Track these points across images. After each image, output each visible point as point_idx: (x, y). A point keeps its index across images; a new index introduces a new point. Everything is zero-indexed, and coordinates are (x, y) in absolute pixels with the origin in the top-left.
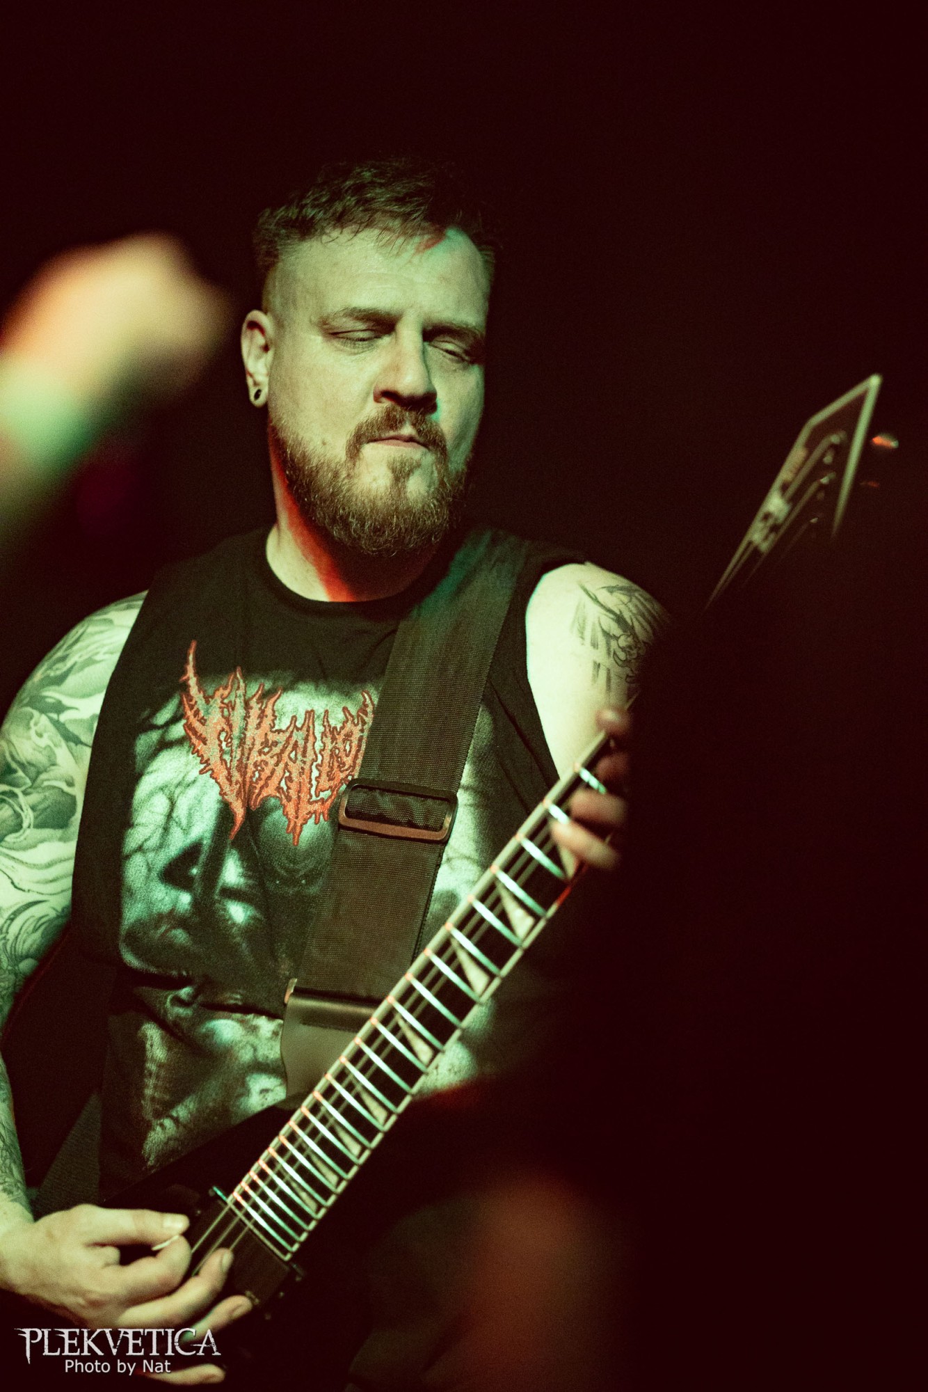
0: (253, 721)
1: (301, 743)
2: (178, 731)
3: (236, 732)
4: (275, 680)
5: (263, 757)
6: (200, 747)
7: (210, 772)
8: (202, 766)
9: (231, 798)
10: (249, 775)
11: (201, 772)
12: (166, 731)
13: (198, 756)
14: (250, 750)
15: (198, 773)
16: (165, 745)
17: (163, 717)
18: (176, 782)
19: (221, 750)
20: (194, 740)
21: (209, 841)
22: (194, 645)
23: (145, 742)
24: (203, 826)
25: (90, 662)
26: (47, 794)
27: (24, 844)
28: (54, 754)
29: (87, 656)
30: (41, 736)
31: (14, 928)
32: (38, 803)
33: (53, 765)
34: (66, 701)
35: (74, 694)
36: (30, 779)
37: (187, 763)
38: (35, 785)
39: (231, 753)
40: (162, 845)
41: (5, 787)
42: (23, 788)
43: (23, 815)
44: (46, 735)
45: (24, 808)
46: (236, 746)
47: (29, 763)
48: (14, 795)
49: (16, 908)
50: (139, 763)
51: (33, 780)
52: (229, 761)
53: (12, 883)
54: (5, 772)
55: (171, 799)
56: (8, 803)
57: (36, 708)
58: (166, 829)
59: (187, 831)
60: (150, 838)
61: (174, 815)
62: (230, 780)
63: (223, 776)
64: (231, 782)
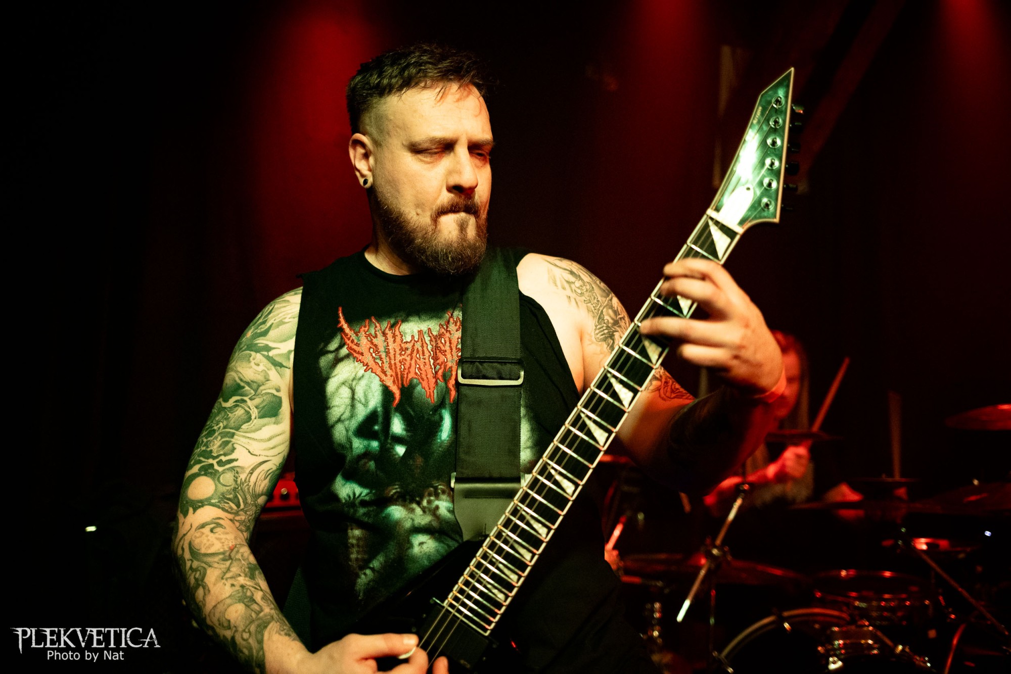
2: (344, 351)
3: (382, 349)
6: (360, 357)
7: (370, 370)
8: (365, 367)
9: (389, 383)
11: (365, 371)
12: (337, 353)
13: (361, 362)
15: (363, 372)
16: (338, 361)
17: (333, 346)
18: (351, 378)
19: (373, 357)
20: (355, 355)
21: (381, 408)
22: (340, 309)
23: (325, 361)
24: (375, 401)
25: (282, 323)
26: (265, 398)
27: (254, 428)
28: (268, 374)
29: (279, 320)
30: (258, 365)
31: (253, 478)
32: (261, 404)
33: (268, 380)
34: (271, 344)
35: (274, 341)
36: (253, 390)
37: (355, 368)
38: (257, 393)
39: (381, 359)
40: (352, 416)
41: (238, 398)
42: (250, 396)
43: (251, 412)
44: (261, 364)
45: (251, 408)
46: (383, 355)
47: (252, 381)
48: (244, 401)
49: (252, 467)
50: (324, 373)
51: (256, 391)
52: (380, 363)
53: (249, 452)
54: (237, 389)
55: (351, 388)
56: (241, 407)
57: (252, 350)
58: (353, 406)
59: (366, 405)
60: (344, 413)
61: (356, 397)
62: (384, 372)
63: (379, 371)
64: (386, 375)
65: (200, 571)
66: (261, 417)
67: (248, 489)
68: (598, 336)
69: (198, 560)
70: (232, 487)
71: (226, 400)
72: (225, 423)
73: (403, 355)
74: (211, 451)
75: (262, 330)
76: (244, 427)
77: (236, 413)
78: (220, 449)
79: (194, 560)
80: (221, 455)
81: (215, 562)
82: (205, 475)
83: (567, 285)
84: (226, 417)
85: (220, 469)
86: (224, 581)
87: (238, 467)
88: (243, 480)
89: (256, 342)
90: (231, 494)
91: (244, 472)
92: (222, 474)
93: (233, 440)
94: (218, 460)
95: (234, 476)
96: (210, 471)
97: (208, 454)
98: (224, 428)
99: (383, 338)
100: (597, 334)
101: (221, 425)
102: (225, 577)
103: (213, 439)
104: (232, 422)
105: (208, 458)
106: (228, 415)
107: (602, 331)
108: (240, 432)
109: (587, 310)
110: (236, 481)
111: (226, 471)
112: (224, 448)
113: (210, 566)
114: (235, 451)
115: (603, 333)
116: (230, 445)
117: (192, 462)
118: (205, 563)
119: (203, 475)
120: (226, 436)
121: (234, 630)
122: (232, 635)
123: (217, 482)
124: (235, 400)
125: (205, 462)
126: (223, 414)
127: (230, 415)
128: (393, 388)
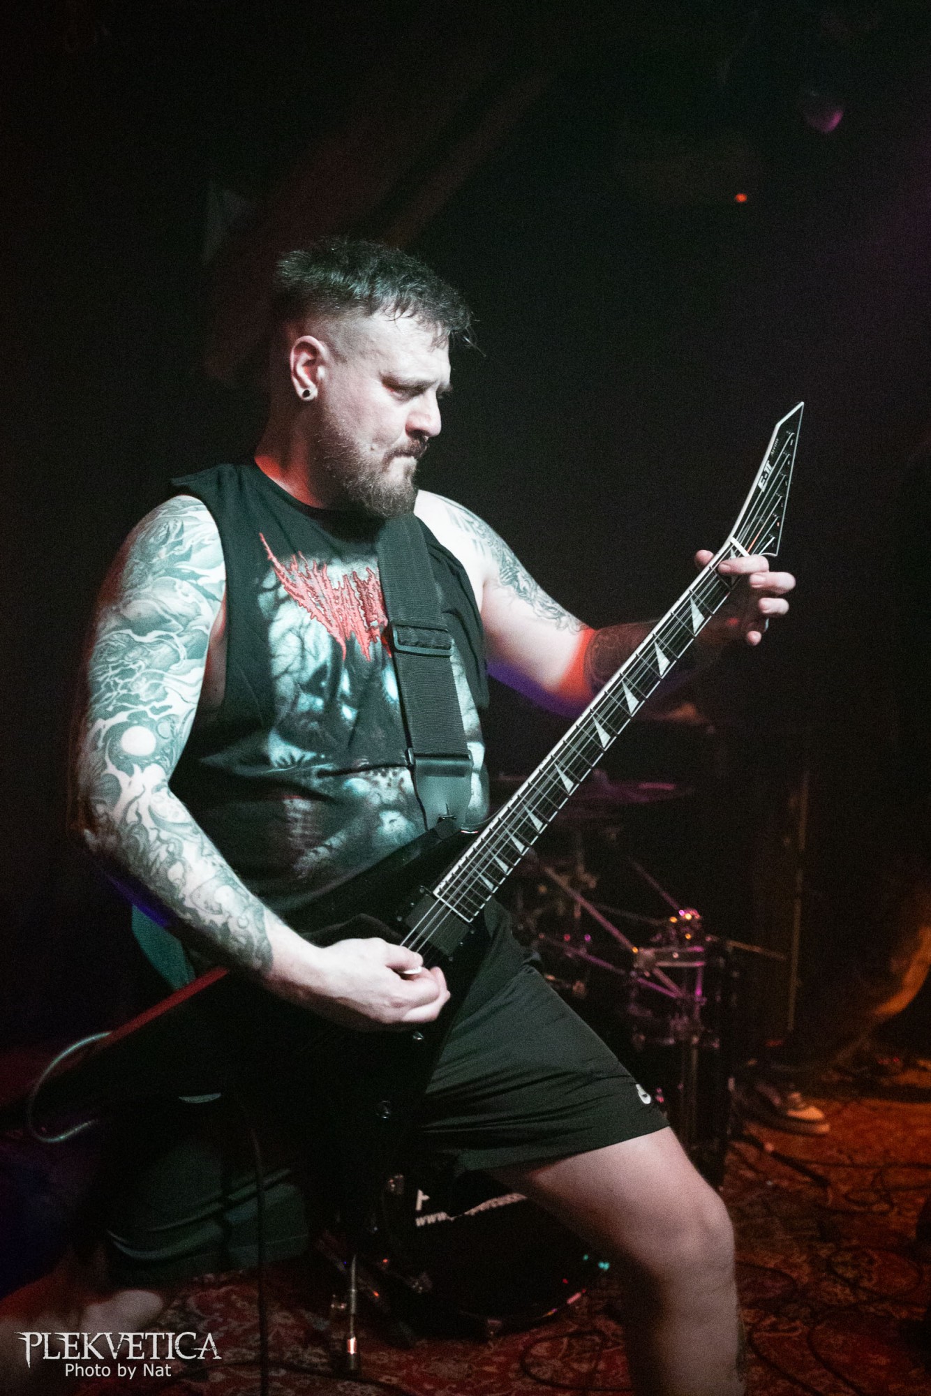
0: (323, 588)
2: (282, 592)
3: (318, 592)
4: (320, 558)
5: (338, 606)
6: (302, 601)
7: (315, 618)
8: (310, 614)
9: (336, 633)
10: (338, 619)
11: (311, 618)
12: (277, 592)
13: (303, 608)
14: (331, 602)
15: (309, 619)
16: (279, 602)
17: (269, 582)
18: (297, 625)
19: (314, 603)
20: (295, 598)
21: (331, 662)
22: (262, 535)
24: (325, 655)
25: (201, 546)
26: (194, 635)
27: (184, 671)
28: (199, 607)
29: (197, 542)
30: (187, 595)
31: (184, 730)
33: (199, 615)
34: (198, 571)
35: (202, 567)
36: (182, 625)
37: (300, 613)
38: (186, 630)
39: (322, 605)
40: (303, 668)
41: (163, 633)
42: (177, 632)
43: (179, 650)
44: (190, 595)
45: (179, 646)
46: (323, 601)
47: (181, 615)
48: (171, 638)
49: (184, 714)
50: (266, 614)
51: (185, 626)
53: (182, 698)
54: (159, 622)
55: (299, 636)
56: (166, 643)
57: (176, 577)
58: (303, 657)
59: (316, 657)
60: (292, 664)
61: (306, 647)
62: (329, 622)
63: (324, 622)
64: (331, 625)
66: (190, 658)
69: (167, 830)
70: (169, 739)
71: (142, 633)
72: (147, 661)
74: (137, 696)
75: (182, 552)
76: (174, 667)
77: (161, 650)
78: (150, 692)
79: (161, 830)
80: (152, 700)
84: (145, 654)
85: (156, 718)
86: (203, 858)
87: (174, 715)
88: (178, 731)
89: (179, 567)
90: (168, 748)
91: (178, 722)
92: (160, 722)
93: (164, 683)
94: (150, 706)
95: (171, 726)
96: (144, 719)
97: (136, 699)
98: (148, 667)
99: (315, 579)
100: (502, 578)
101: (140, 663)
102: (203, 854)
103: (136, 680)
104: (157, 660)
105: (136, 705)
106: (149, 652)
107: (506, 574)
108: (169, 673)
110: (172, 732)
111: (162, 720)
112: (153, 692)
114: (168, 696)
115: (507, 576)
116: (161, 687)
117: (110, 709)
118: (178, 834)
119: (138, 724)
120: (152, 678)
121: (227, 915)
122: (224, 920)
123: (156, 734)
124: (157, 635)
125: (133, 708)
126: (140, 650)
127: (152, 652)
128: (341, 641)
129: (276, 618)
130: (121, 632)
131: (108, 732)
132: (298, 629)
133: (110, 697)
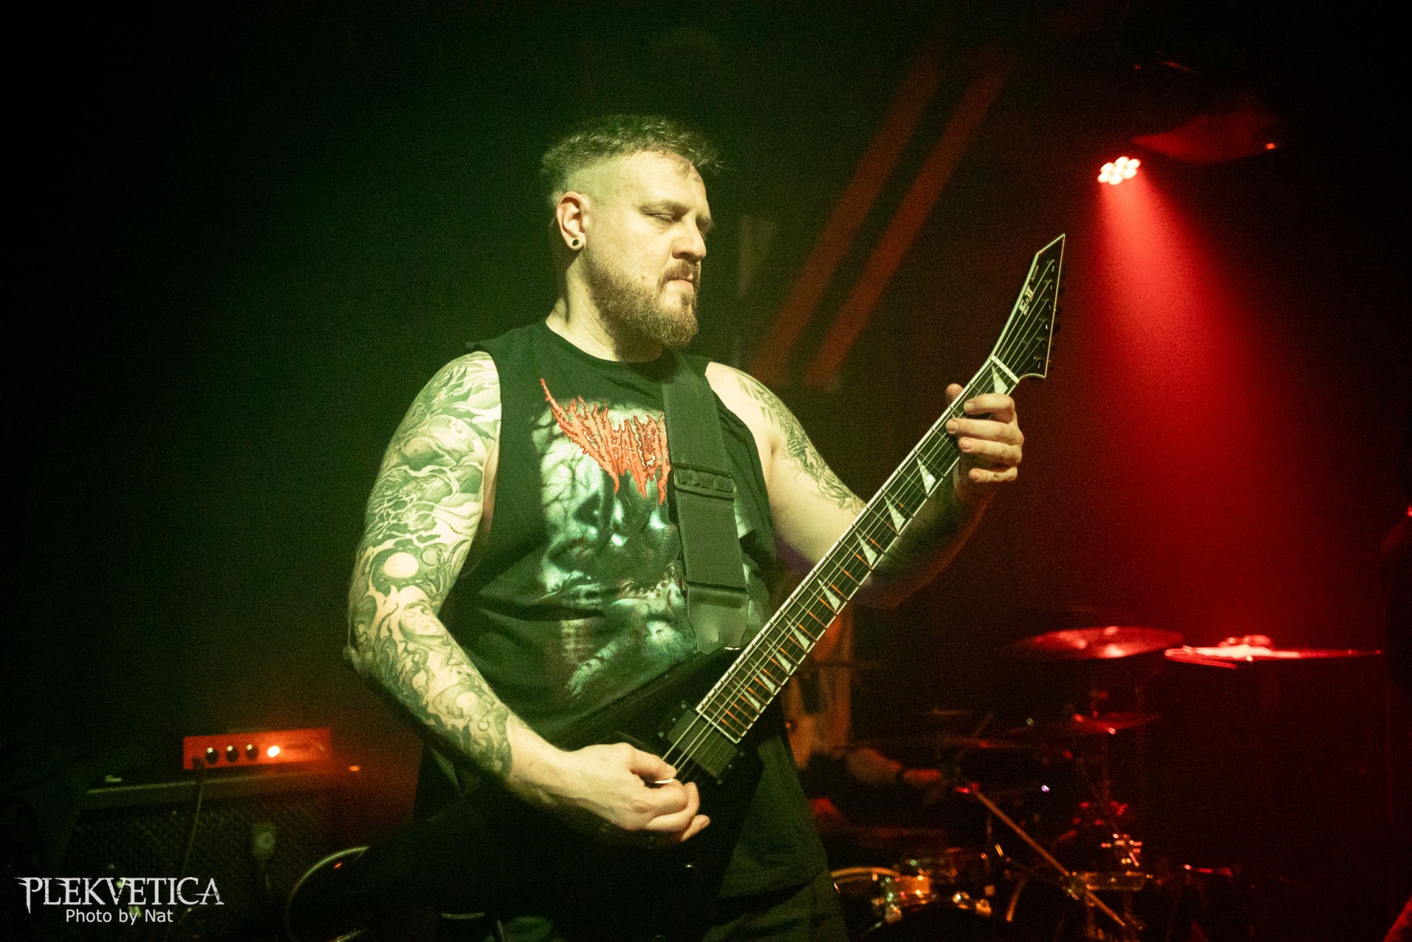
0: (601, 426)
1: (628, 440)
2: (557, 429)
3: (595, 432)
4: (602, 402)
5: (615, 445)
6: (576, 438)
7: (588, 454)
8: (583, 449)
9: (609, 468)
10: (613, 456)
11: (583, 452)
12: (551, 429)
13: (577, 444)
14: (607, 441)
15: (581, 454)
16: (552, 438)
17: (545, 419)
18: (570, 458)
19: (589, 441)
20: (570, 435)
21: (603, 493)
22: (542, 380)
23: (538, 436)
24: (597, 485)
25: (480, 389)
26: (467, 470)
27: (456, 502)
28: (472, 444)
29: (477, 384)
30: (460, 432)
31: (454, 559)
32: (462, 476)
33: (472, 451)
34: (474, 411)
35: (477, 408)
36: (455, 460)
37: (571, 448)
38: (459, 464)
39: (596, 443)
40: (573, 497)
41: (436, 467)
42: (450, 467)
43: (452, 484)
44: (464, 432)
45: (452, 480)
46: (598, 439)
47: (453, 450)
48: (442, 472)
49: (455, 545)
50: (539, 448)
51: (458, 461)
52: (596, 447)
53: (452, 528)
54: (433, 457)
55: (571, 468)
56: (439, 477)
57: (451, 415)
58: (574, 487)
59: (587, 487)
60: (563, 492)
61: (577, 477)
62: (602, 458)
63: (597, 455)
64: (604, 460)
65: (420, 654)
66: (464, 491)
67: (449, 570)
68: (791, 451)
69: (415, 642)
70: (435, 567)
71: (417, 468)
72: (419, 494)
73: (615, 443)
74: (406, 525)
75: (460, 394)
76: (445, 500)
77: (434, 484)
78: (418, 522)
79: (410, 642)
80: (420, 530)
81: (435, 645)
82: (404, 550)
83: (758, 395)
84: (419, 487)
85: (422, 546)
86: (449, 667)
87: (441, 544)
88: (446, 559)
89: (455, 406)
90: (434, 575)
91: (447, 551)
92: (425, 550)
93: (433, 514)
94: (417, 535)
95: (438, 554)
96: (410, 547)
97: (404, 529)
98: (419, 499)
99: (593, 421)
100: (790, 449)
101: (413, 496)
102: (450, 663)
103: (406, 511)
104: (429, 492)
105: (404, 533)
106: (422, 486)
107: (794, 447)
108: (440, 505)
109: (779, 424)
110: (439, 560)
111: (428, 548)
112: (422, 522)
113: (431, 649)
114: (436, 526)
115: (794, 449)
116: (430, 519)
117: (380, 537)
118: (424, 645)
119: (402, 551)
120: (422, 509)
121: (468, 719)
122: (465, 724)
123: (420, 560)
124: (431, 469)
125: (400, 537)
126: (414, 484)
127: (425, 486)
128: (614, 475)
129: (549, 451)
130: (399, 468)
131: (374, 558)
132: (569, 462)
133: (381, 527)
